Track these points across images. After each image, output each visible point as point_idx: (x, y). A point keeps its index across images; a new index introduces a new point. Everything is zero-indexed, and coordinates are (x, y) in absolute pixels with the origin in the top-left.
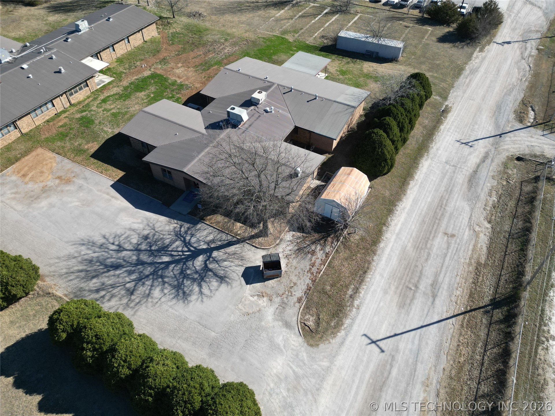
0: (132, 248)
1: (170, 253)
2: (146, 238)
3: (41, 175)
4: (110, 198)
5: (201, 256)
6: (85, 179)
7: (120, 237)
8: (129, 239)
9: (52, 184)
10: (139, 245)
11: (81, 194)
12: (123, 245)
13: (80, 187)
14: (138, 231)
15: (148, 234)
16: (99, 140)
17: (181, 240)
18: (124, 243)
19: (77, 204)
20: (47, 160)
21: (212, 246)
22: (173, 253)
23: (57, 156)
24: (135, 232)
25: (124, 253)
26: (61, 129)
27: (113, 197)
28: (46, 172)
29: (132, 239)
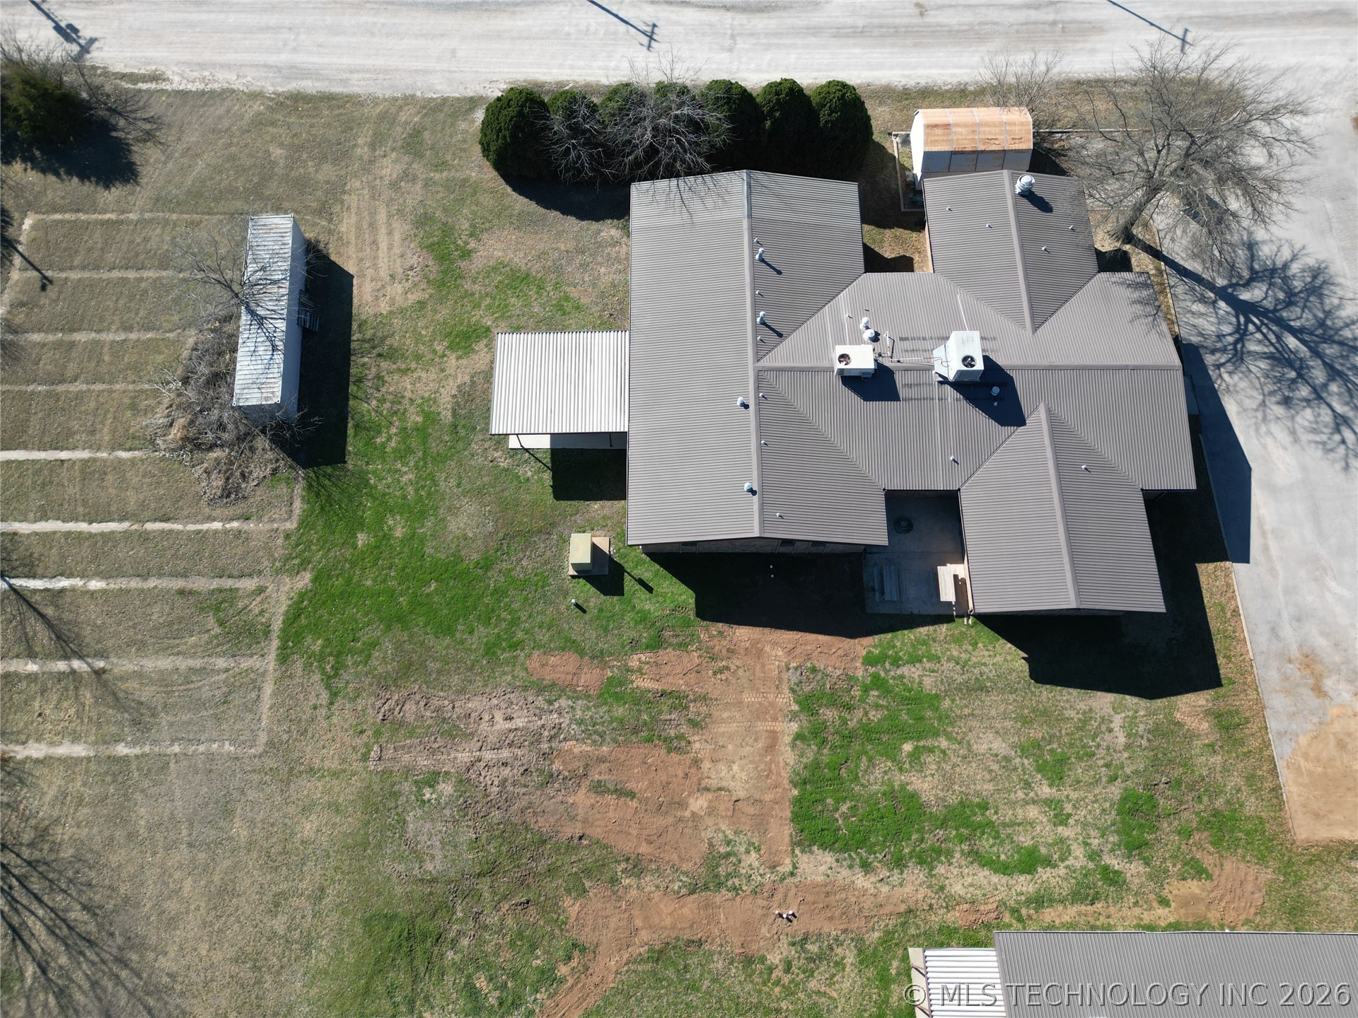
0: (1323, 406)
1: (1277, 345)
2: (1286, 402)
3: (1347, 740)
4: (1269, 536)
5: (1242, 297)
6: (1274, 631)
7: (1324, 443)
8: (1315, 426)
9: (1342, 686)
10: (1308, 401)
11: (1309, 598)
12: (1332, 425)
13: (1298, 619)
14: (1289, 424)
15: (1278, 403)
16: (1165, 717)
17: (1243, 346)
18: (1326, 426)
19: (1333, 584)
20: (1310, 773)
21: (1212, 295)
23: (1280, 765)
25: (1340, 409)
27: (1264, 533)
28: (1331, 737)
29: (1310, 422)
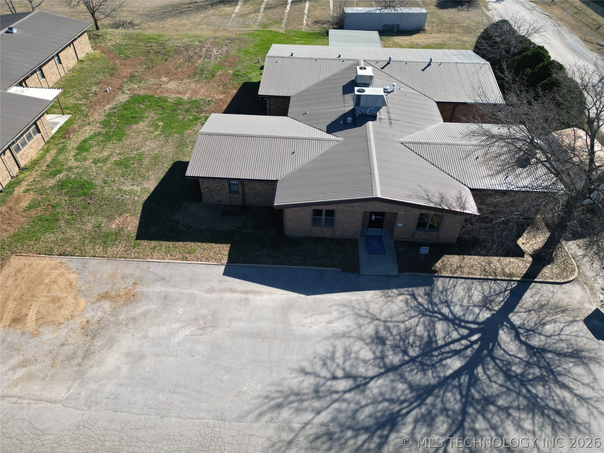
0: (376, 371)
1: (447, 349)
2: (379, 340)
3: (57, 305)
4: (243, 296)
5: (501, 332)
6: (163, 280)
7: (333, 359)
8: (353, 355)
9: (100, 314)
10: (382, 358)
11: (180, 311)
12: (354, 372)
13: (165, 298)
14: (354, 334)
15: (377, 332)
16: (128, 209)
17: (440, 319)
18: (352, 365)
19: (188, 331)
20: (48, 275)
21: (496, 308)
22: (452, 347)
23: (65, 259)
24: (350, 337)
25: (375, 387)
26: (33, 213)
27: (247, 292)
28: (65, 295)
29: (357, 352)
